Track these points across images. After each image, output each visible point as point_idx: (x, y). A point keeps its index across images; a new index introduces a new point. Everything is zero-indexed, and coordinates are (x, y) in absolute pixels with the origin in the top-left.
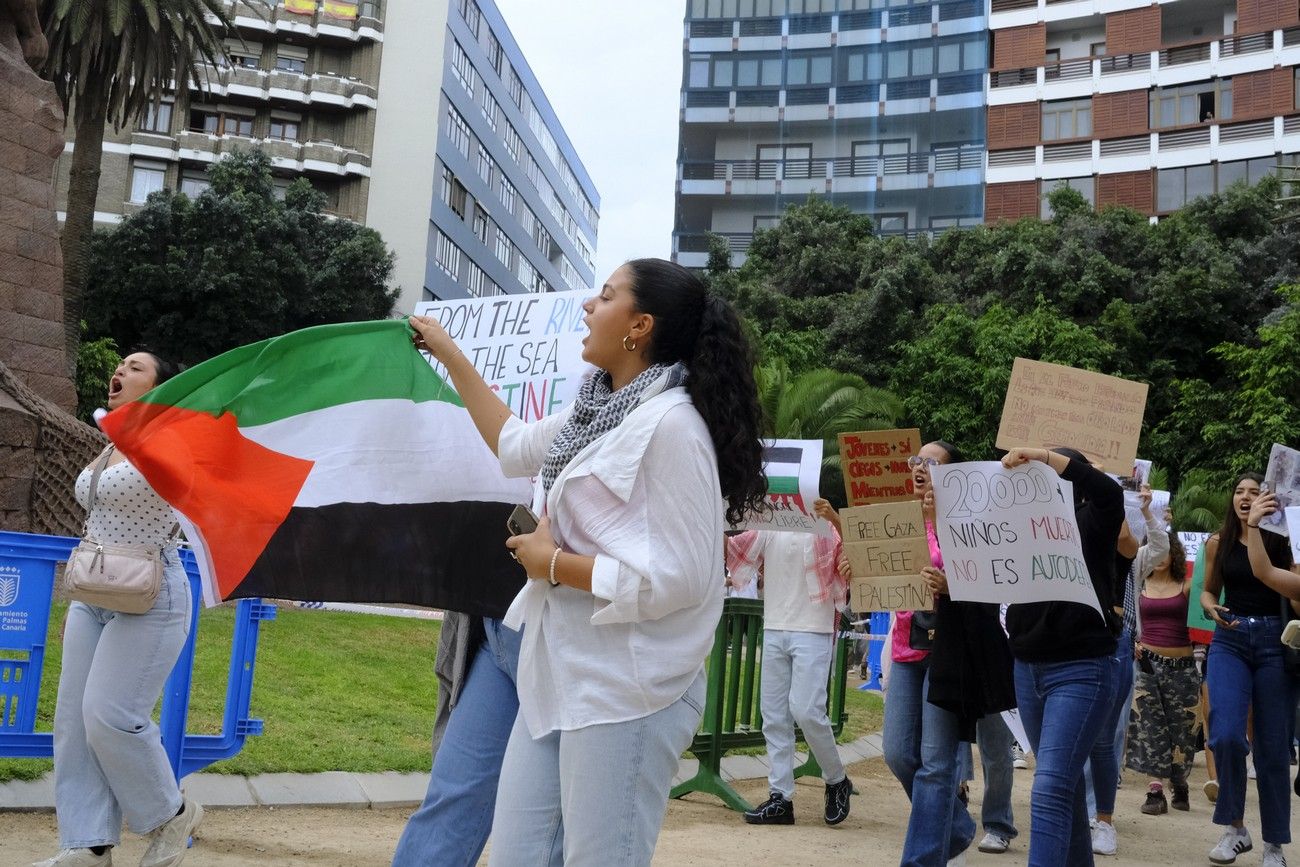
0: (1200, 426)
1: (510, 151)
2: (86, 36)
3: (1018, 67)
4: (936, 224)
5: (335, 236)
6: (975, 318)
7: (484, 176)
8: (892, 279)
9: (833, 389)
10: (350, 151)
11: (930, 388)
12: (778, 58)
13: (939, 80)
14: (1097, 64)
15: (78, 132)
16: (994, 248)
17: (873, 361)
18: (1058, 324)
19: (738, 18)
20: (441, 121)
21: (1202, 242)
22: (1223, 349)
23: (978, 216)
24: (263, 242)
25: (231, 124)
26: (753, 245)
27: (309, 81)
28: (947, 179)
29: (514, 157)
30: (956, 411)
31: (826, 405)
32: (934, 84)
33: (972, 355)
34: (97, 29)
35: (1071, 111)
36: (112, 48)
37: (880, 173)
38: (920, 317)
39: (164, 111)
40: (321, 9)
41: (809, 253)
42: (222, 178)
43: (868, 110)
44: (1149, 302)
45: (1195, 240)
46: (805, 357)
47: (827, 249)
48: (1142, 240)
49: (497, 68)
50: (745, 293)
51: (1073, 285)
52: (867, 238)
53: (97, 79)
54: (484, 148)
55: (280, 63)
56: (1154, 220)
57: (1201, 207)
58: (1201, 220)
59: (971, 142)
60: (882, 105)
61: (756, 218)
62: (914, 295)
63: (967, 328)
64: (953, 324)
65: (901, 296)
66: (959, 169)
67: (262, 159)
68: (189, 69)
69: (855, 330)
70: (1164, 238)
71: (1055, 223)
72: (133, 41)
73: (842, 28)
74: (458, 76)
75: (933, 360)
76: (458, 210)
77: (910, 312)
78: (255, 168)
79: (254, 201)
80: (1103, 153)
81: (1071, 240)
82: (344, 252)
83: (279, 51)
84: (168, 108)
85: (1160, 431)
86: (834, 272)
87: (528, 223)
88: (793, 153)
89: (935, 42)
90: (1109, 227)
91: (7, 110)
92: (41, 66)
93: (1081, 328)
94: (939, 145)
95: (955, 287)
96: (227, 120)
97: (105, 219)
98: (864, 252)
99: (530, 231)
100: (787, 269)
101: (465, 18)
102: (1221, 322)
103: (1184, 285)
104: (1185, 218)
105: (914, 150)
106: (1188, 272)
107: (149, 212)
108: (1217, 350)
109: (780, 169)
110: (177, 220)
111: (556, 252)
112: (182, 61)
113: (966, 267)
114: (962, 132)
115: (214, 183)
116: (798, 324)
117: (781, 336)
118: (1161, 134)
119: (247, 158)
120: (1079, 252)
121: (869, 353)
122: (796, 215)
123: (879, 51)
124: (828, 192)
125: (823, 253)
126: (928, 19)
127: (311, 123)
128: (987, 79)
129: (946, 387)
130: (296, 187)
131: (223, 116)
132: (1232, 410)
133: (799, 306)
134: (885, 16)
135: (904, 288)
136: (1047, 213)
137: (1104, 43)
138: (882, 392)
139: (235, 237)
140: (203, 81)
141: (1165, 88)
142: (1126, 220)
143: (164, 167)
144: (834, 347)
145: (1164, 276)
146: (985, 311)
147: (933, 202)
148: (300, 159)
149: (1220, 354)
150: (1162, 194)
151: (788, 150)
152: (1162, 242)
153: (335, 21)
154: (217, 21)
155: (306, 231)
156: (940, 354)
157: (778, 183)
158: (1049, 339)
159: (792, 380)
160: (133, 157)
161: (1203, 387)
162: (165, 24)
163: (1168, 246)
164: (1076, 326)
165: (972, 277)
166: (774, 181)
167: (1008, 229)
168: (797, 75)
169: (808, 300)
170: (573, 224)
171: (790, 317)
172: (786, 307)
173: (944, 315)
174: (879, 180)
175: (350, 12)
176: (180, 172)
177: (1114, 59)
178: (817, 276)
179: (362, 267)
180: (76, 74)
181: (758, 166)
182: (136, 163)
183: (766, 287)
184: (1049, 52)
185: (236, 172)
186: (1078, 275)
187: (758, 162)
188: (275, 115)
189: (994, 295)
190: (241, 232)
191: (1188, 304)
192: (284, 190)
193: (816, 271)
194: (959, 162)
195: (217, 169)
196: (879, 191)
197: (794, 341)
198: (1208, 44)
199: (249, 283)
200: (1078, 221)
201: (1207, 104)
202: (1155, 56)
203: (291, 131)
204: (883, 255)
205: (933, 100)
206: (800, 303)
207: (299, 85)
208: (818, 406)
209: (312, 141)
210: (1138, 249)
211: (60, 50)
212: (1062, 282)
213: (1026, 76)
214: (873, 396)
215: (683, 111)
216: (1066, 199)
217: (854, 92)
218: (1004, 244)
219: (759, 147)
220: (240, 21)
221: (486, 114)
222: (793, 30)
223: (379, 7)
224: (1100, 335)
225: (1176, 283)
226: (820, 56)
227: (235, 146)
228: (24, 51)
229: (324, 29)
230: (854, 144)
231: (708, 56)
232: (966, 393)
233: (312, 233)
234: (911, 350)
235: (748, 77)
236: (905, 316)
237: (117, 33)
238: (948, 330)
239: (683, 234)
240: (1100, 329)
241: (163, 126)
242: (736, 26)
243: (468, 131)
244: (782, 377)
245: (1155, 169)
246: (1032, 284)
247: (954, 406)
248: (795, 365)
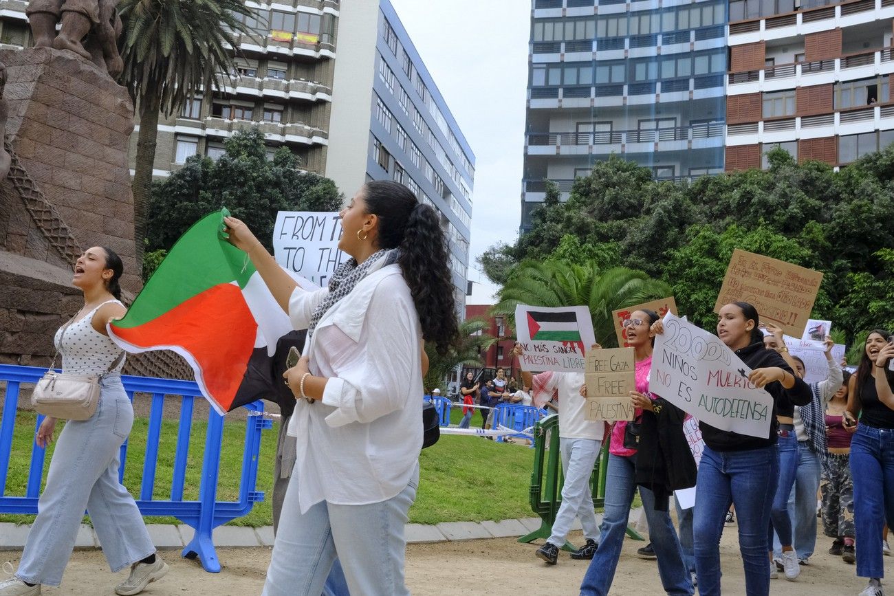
0: (867, 303)
1: (417, 128)
2: (146, 57)
3: (746, 70)
4: (693, 173)
5: (305, 183)
6: (719, 234)
7: (401, 144)
8: (664, 208)
9: (627, 280)
10: (315, 129)
11: (690, 279)
12: (591, 66)
13: (695, 79)
14: (799, 68)
15: (142, 118)
16: (731, 188)
17: (653, 262)
18: (773, 238)
19: (564, 41)
20: (373, 110)
21: (868, 183)
22: (882, 253)
23: (720, 167)
24: (260, 188)
25: (239, 112)
26: (574, 187)
27: (288, 84)
28: (700, 143)
29: (420, 132)
30: (706, 294)
31: (622, 290)
32: (692, 82)
33: (717, 258)
34: (153, 52)
35: (782, 98)
36: (163, 64)
37: (657, 140)
38: (683, 233)
39: (196, 105)
40: (295, 38)
41: (610, 192)
42: (234, 147)
43: (649, 99)
44: (833, 222)
45: (864, 182)
46: (608, 259)
47: (622, 189)
48: (829, 183)
49: (409, 75)
50: (569, 219)
51: (783, 211)
52: (648, 183)
53: (153, 85)
54: (401, 126)
55: (270, 73)
56: (836, 169)
57: (868, 160)
58: (868, 169)
59: (716, 120)
60: (658, 96)
61: (576, 170)
62: (679, 219)
63: (714, 240)
64: (705, 237)
65: (671, 220)
66: (708, 137)
67: (260, 136)
68: (212, 77)
69: (640, 242)
70: (844, 180)
71: (771, 171)
72: (177, 59)
73: (632, 46)
74: (383, 80)
75: (691, 261)
76: (384, 166)
77: (676, 230)
78: (254, 141)
79: (254, 161)
80: (803, 125)
81: (782, 182)
82: (311, 194)
83: (269, 66)
84: (199, 102)
85: (841, 307)
86: (626, 204)
87: (429, 174)
88: (600, 128)
89: (692, 54)
90: (807, 174)
91: (98, 105)
92: (118, 77)
93: (788, 239)
94: (695, 122)
95: (706, 213)
96: (236, 110)
97: (160, 174)
98: (646, 191)
99: (431, 180)
100: (597, 202)
101: (388, 42)
102: (881, 235)
103: (857, 211)
104: (857, 168)
105: (679, 125)
106: (859, 203)
107: (187, 169)
108: (879, 253)
109: (591, 138)
110: (205, 174)
111: (447, 193)
112: (207, 72)
113: (713, 200)
114: (710, 113)
115: (228, 150)
116: (604, 238)
117: (593, 246)
118: (841, 113)
119: (249, 134)
120: (787, 190)
121: (650, 256)
122: (602, 168)
123: (656, 61)
124: (623, 152)
125: (620, 192)
126: (687, 40)
127: (290, 111)
128: (727, 78)
129: (700, 278)
130: (280, 152)
131: (233, 107)
132: (888, 292)
133: (604, 226)
134: (660, 38)
135: (673, 215)
136: (766, 165)
137: (803, 54)
138: (659, 282)
139: (242, 185)
140: (221, 85)
141: (844, 82)
142: (818, 169)
143: (196, 140)
144: (627, 253)
145: (843, 205)
146: (726, 229)
147: (691, 158)
148: (283, 134)
149: (880, 256)
150: (842, 152)
151: (597, 126)
152: (842, 183)
153: (304, 45)
154: (229, 47)
155: (287, 180)
156: (695, 257)
157: (591, 147)
158: (768, 247)
159: (600, 274)
160: (177, 134)
161: (869, 278)
162: (196, 48)
163: (846, 186)
164: (785, 239)
165: (717, 207)
166: (587, 146)
167: (740, 175)
168: (603, 77)
169: (610, 222)
170: (458, 175)
171: (598, 233)
172: (596, 227)
173: (698, 232)
174: (656, 144)
175: (314, 39)
176: (207, 143)
177: (810, 64)
178: (616, 207)
179: (323, 203)
180: (140, 81)
181: (577, 136)
182: (179, 138)
183: (582, 215)
184: (767, 60)
185: (242, 143)
186: (786, 205)
187: (577, 134)
188: (266, 106)
189: (731, 219)
190: (245, 181)
191: (859, 224)
192: (273, 154)
193: (615, 204)
194: (708, 132)
195: (230, 142)
196: (656, 151)
197: (601, 249)
198: (873, 53)
199: (251, 214)
200: (786, 170)
201: (872, 93)
202: (837, 62)
203: (277, 116)
204: (659, 193)
205: (691, 92)
206: (605, 225)
207: (281, 86)
208: (617, 291)
209: (291, 123)
210: (826, 188)
211: (130, 67)
212: (776, 210)
213: (752, 76)
214: (653, 284)
215: (528, 101)
216: (779, 156)
217: (640, 88)
218: (737, 186)
219: (578, 124)
220: (244, 46)
221: (402, 104)
222: (600, 48)
223: (332, 36)
224: (801, 244)
225: (851, 210)
226: (617, 64)
227: (242, 126)
228: (108, 68)
229: (298, 51)
230: (640, 122)
231: (545, 66)
232: (713, 282)
233: (291, 182)
234: (677, 254)
235: (570, 79)
236: (673, 232)
237: (166, 55)
238: (701, 241)
239: (529, 180)
240: (801, 240)
241: (195, 114)
242: (563, 46)
243: (390, 116)
244: (593, 272)
245: (837, 136)
246: (756, 211)
247: (705, 290)
248: (602, 264)
